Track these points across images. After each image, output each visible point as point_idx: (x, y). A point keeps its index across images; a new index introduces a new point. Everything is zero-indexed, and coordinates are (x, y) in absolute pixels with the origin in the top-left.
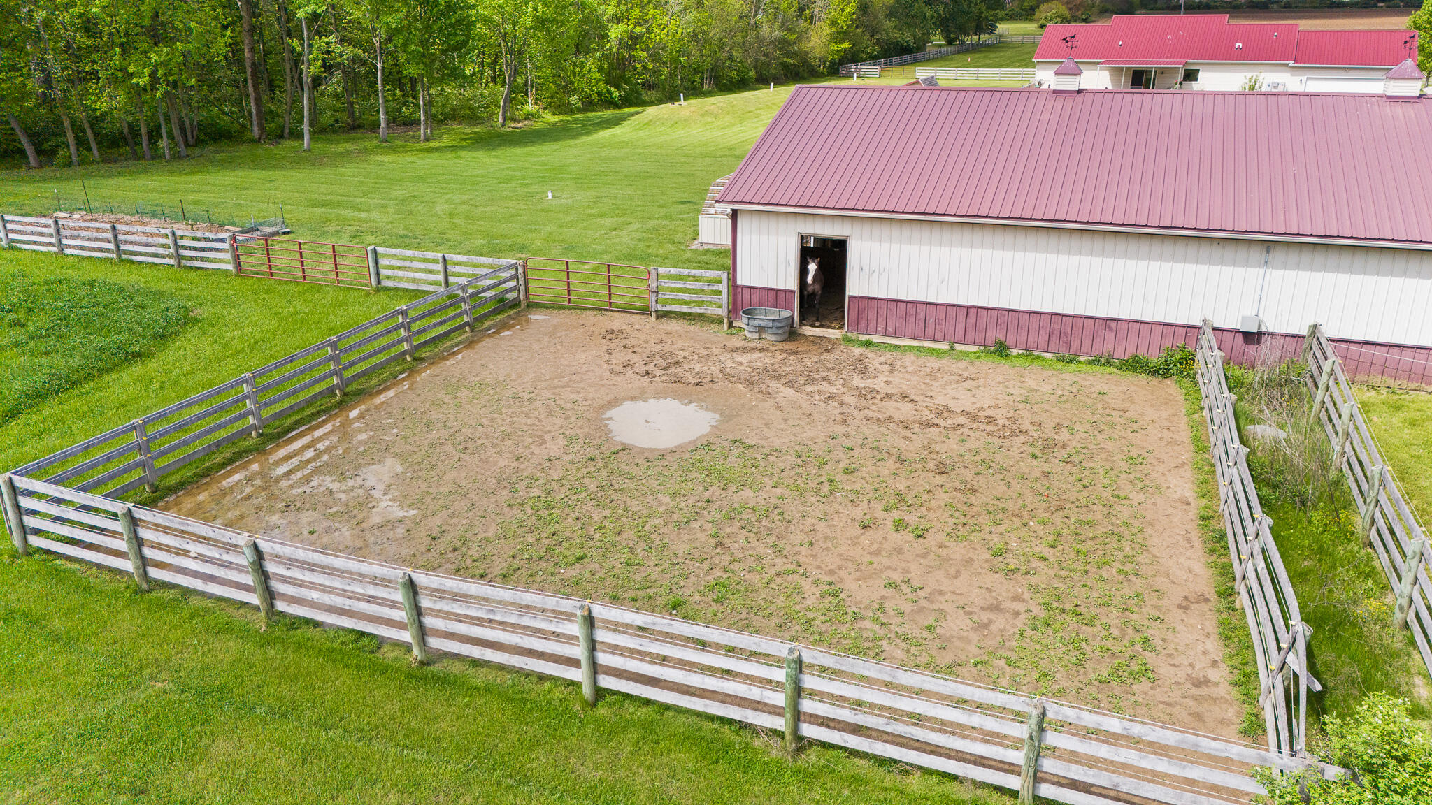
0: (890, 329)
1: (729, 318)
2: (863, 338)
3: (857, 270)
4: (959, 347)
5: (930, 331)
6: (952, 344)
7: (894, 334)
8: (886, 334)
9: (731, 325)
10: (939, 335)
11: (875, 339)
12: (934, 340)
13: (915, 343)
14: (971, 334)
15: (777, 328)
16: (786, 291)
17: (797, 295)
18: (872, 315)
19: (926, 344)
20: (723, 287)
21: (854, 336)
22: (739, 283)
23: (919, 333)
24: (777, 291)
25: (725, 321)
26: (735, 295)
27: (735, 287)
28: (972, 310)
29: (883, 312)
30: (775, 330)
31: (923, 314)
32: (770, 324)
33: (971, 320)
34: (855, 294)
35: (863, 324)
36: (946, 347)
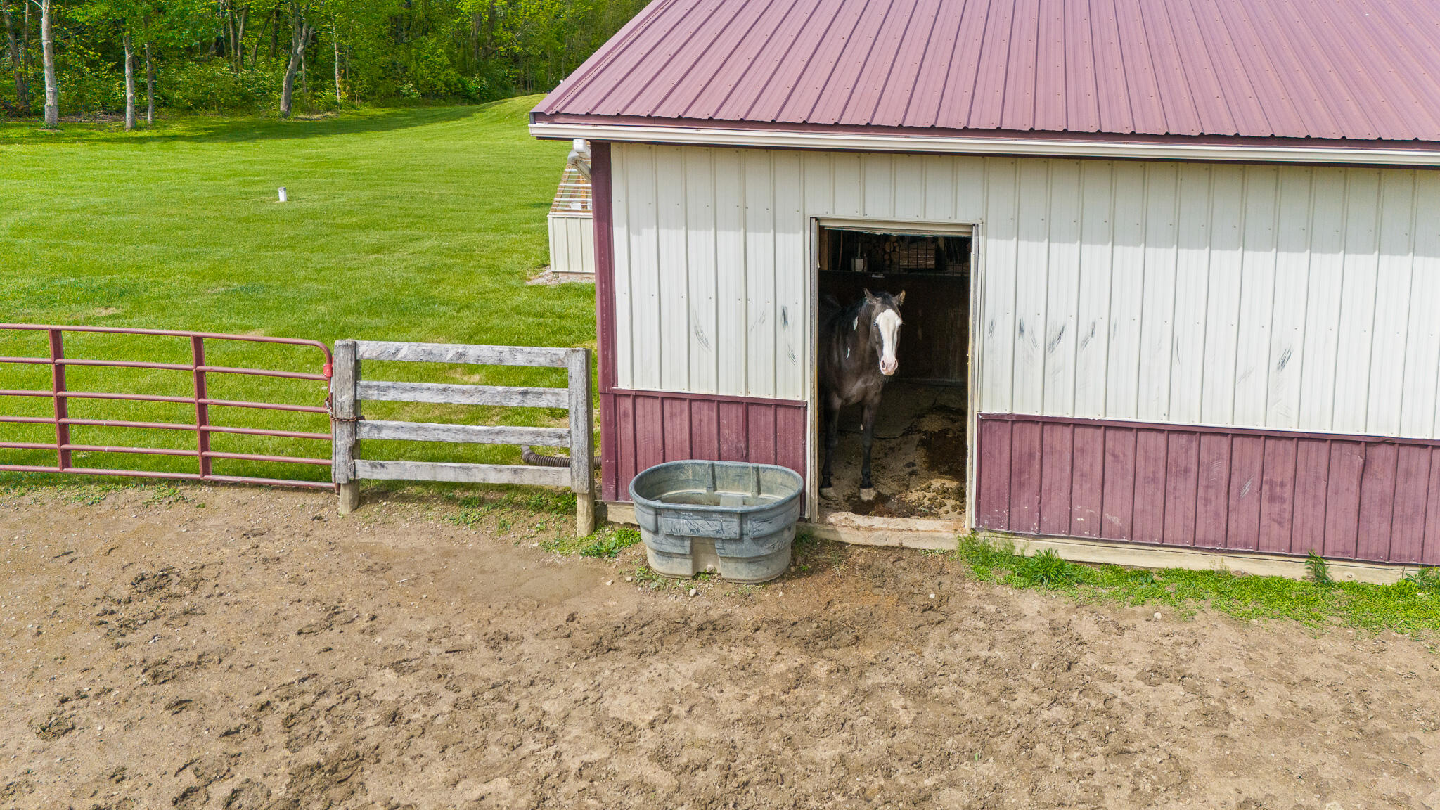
0: (1115, 519)
1: (592, 494)
2: (1029, 548)
3: (1004, 329)
4: (1339, 572)
5: (1243, 523)
6: (1317, 561)
7: (1129, 536)
8: (1102, 536)
9: (599, 519)
10: (1275, 534)
11: (1067, 550)
12: (1256, 548)
13: (1197, 562)
14: (1377, 528)
15: (756, 539)
16: (778, 405)
17: (811, 416)
18: (1055, 474)
19: (1234, 564)
20: (571, 397)
21: (995, 541)
22: (623, 383)
23: (1208, 528)
24: (748, 405)
25: (582, 505)
26: (612, 422)
27: (613, 397)
28: (1381, 451)
29: (1091, 463)
30: (748, 548)
31: (1220, 469)
32: (733, 528)
33: (1379, 484)
34: (1002, 409)
35: (1025, 507)
36: (1296, 571)
